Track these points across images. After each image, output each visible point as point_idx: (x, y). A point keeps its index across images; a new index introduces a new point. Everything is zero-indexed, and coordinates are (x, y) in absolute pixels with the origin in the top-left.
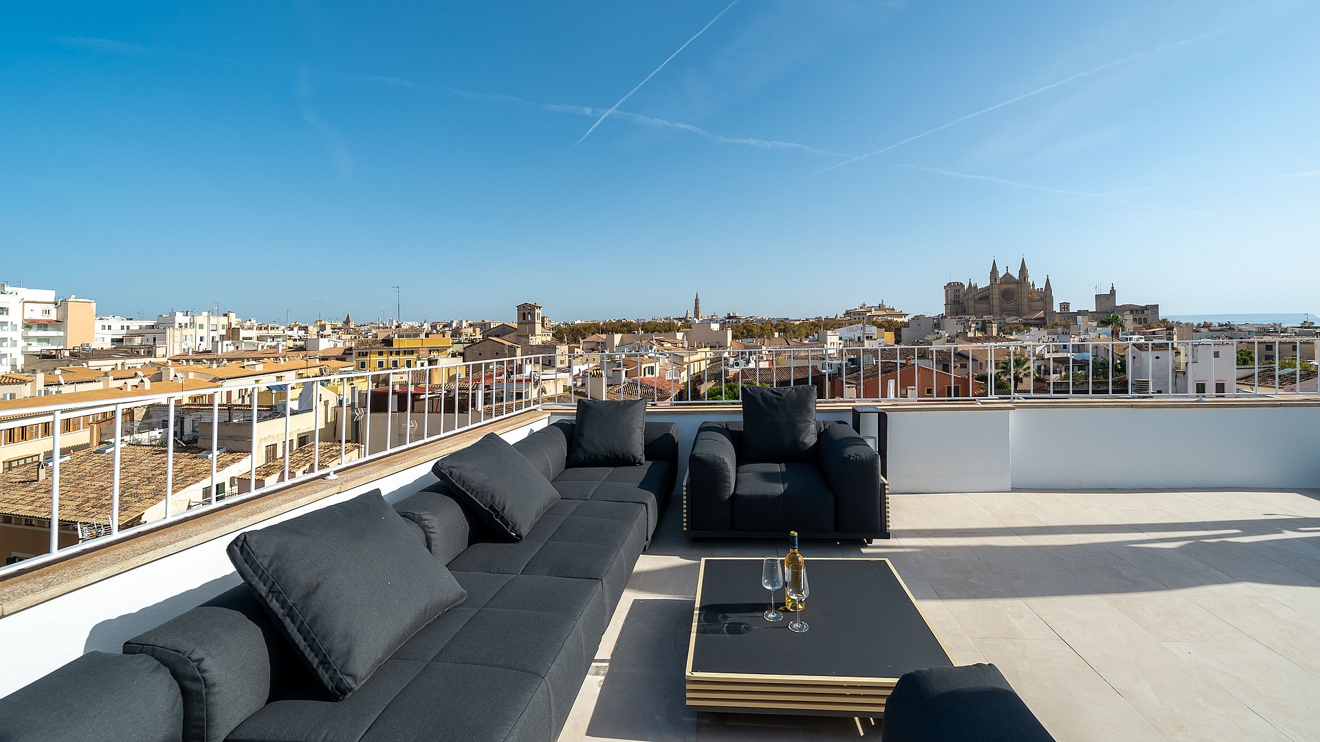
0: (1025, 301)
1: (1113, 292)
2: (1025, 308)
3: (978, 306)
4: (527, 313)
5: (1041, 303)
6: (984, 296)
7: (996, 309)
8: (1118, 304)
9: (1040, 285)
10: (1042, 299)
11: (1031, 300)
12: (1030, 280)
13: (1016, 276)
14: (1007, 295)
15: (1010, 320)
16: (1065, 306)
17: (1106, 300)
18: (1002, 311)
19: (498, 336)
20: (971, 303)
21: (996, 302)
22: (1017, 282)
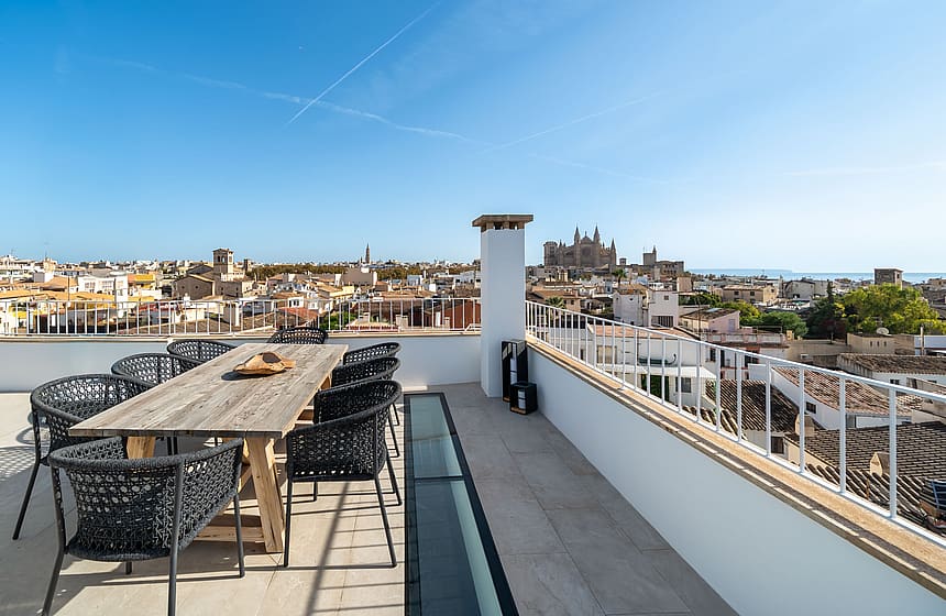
0: (598, 257)
1: (654, 251)
2: (597, 262)
3: (566, 259)
4: (221, 256)
5: (608, 259)
6: (570, 252)
7: (578, 262)
8: (658, 260)
9: (608, 245)
10: (609, 255)
11: (601, 256)
12: (601, 242)
13: (592, 239)
14: (585, 252)
15: (586, 270)
16: (623, 260)
17: (650, 257)
18: (582, 264)
19: (198, 274)
20: (562, 257)
21: (578, 257)
22: (593, 243)
